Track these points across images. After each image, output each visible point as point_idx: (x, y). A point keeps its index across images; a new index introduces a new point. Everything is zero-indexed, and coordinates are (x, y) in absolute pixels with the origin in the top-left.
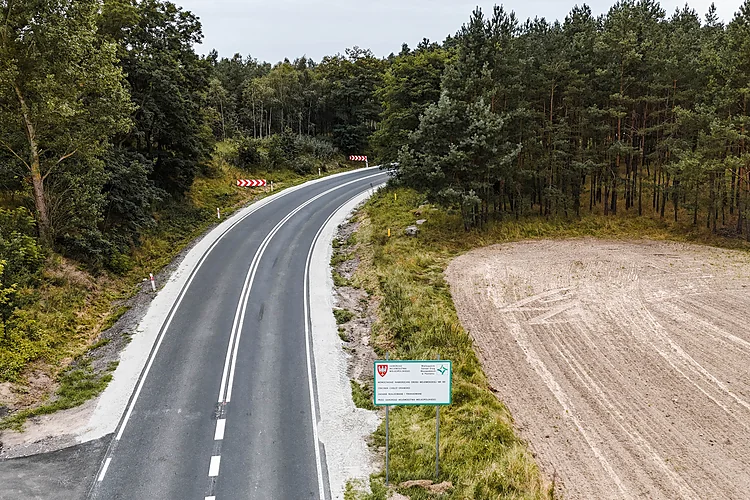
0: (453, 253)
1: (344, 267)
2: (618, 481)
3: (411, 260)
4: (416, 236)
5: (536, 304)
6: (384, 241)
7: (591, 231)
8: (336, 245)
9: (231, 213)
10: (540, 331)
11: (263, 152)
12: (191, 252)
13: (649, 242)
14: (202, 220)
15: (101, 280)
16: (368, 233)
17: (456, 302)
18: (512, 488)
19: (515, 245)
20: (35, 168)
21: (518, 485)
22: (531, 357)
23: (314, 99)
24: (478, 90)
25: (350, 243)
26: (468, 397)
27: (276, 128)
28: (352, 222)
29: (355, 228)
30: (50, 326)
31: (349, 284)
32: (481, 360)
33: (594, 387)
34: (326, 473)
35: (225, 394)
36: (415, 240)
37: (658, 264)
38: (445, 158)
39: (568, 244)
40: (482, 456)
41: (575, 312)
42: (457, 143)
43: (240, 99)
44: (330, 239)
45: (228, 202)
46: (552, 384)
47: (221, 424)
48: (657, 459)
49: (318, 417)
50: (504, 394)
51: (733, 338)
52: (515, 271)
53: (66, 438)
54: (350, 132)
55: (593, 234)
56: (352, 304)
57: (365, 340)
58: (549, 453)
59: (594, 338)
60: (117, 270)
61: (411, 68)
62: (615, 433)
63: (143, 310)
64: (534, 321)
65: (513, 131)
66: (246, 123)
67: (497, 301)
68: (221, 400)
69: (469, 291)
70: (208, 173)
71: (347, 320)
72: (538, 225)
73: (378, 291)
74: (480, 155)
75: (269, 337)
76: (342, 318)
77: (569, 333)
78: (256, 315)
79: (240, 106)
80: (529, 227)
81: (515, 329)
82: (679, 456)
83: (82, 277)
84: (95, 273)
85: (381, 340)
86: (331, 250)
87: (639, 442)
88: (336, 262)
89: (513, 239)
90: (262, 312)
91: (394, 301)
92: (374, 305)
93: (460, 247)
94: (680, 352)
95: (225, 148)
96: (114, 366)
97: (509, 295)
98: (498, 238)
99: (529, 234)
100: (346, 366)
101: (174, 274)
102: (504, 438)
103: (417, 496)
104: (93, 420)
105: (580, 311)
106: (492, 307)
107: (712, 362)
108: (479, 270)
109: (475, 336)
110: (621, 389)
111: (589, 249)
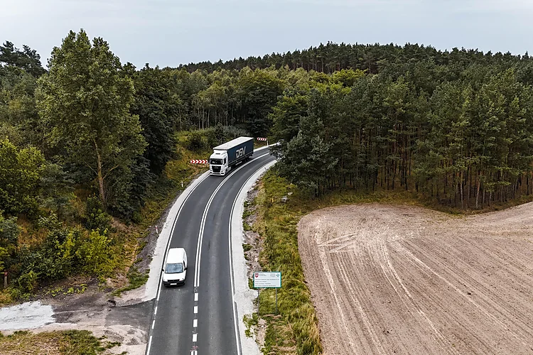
0: (304, 213)
1: (249, 219)
2: (342, 315)
3: (281, 218)
4: (286, 203)
5: (336, 242)
6: (270, 205)
7: (378, 200)
8: (246, 205)
9: (189, 183)
10: (333, 255)
11: (204, 139)
12: (171, 210)
13: (405, 206)
14: (173, 189)
15: (130, 227)
16: (263, 199)
17: (299, 241)
18: (302, 317)
19: (336, 208)
20: (99, 174)
21: (304, 316)
22: (326, 268)
23: (235, 102)
25: (254, 204)
26: (294, 285)
27: (213, 124)
28: (256, 189)
29: (256, 194)
30: (116, 253)
31: (251, 229)
32: (304, 269)
33: (347, 281)
34: (237, 312)
35: (196, 283)
36: (285, 205)
37: (402, 220)
39: (363, 207)
40: (294, 307)
41: (353, 248)
43: (190, 104)
44: (243, 201)
45: (187, 175)
46: (331, 280)
47: (196, 295)
48: (360, 309)
49: (234, 293)
50: (310, 283)
51: (417, 260)
52: (331, 224)
53: (138, 300)
55: (378, 201)
56: (252, 241)
57: (256, 259)
58: (320, 306)
59: (356, 259)
60: (136, 222)
62: (348, 298)
63: (155, 244)
64: (332, 251)
65: (335, 151)
66: (195, 120)
67: (318, 241)
68: (195, 286)
69: (306, 235)
70: (175, 157)
71: (249, 249)
72: (351, 196)
73: (264, 234)
75: (213, 258)
76: (246, 248)
77: (345, 256)
78: (207, 246)
79: (191, 109)
80: (346, 197)
81: (323, 254)
82: (370, 309)
83: (122, 226)
84: (127, 224)
85: (264, 259)
86: (243, 209)
87: (356, 301)
88: (245, 216)
89: (336, 204)
90: (209, 245)
91: (271, 240)
92: (262, 242)
93: (309, 209)
94: (391, 266)
95: (183, 137)
96: (148, 271)
97: (325, 238)
98: (328, 204)
99: (345, 201)
100: (247, 272)
101: (165, 224)
102: (304, 300)
103: (269, 319)
104: (146, 293)
105: (354, 246)
106: (315, 244)
107: (402, 271)
108: (314, 223)
109: (304, 258)
110: (358, 282)
111: (373, 211)
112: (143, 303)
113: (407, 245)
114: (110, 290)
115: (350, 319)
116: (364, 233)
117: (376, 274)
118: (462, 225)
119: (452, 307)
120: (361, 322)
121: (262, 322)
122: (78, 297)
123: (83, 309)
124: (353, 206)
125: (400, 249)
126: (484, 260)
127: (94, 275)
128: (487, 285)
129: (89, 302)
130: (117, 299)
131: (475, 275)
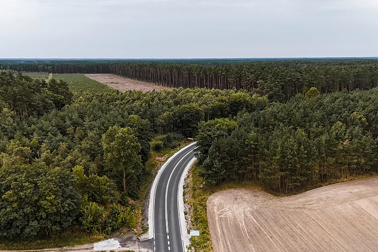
0: (210, 194)
1: (186, 196)
2: (222, 246)
3: (200, 198)
5: (223, 212)
6: (195, 190)
8: (184, 187)
9: (157, 173)
10: (221, 218)
11: (162, 146)
13: (256, 190)
15: (136, 202)
16: (192, 185)
17: (207, 211)
19: (225, 191)
21: (208, 246)
22: (217, 225)
25: (187, 187)
26: (205, 233)
28: (188, 176)
29: (188, 181)
31: (187, 203)
32: (209, 225)
33: (225, 231)
34: (183, 244)
35: (167, 231)
36: (202, 190)
37: (253, 199)
39: (237, 191)
40: (204, 242)
41: (229, 214)
44: (183, 184)
46: (219, 230)
47: (168, 236)
48: (229, 243)
49: (182, 236)
50: (211, 232)
51: (255, 221)
52: (222, 201)
53: (147, 238)
54: (188, 130)
55: (244, 187)
56: (188, 210)
57: (190, 219)
58: (214, 242)
59: (230, 220)
60: (137, 198)
62: (225, 238)
63: (148, 211)
64: (221, 216)
67: (215, 210)
68: (167, 233)
69: (210, 208)
72: (232, 184)
73: (193, 206)
76: (186, 213)
77: (226, 219)
78: (169, 211)
80: (229, 185)
81: (217, 218)
82: (232, 243)
83: (133, 202)
84: (135, 200)
85: (193, 219)
86: (183, 189)
87: (228, 240)
88: (184, 194)
89: (225, 189)
91: (195, 210)
92: (192, 210)
93: (212, 192)
94: (244, 224)
96: (148, 225)
97: (218, 209)
98: (221, 189)
99: (230, 188)
100: (186, 226)
102: (208, 240)
103: (195, 247)
104: (150, 234)
105: (230, 214)
106: (214, 213)
107: (247, 226)
108: (214, 201)
109: (209, 220)
110: (229, 231)
111: (241, 193)
112: (149, 240)
113: (252, 213)
114: (136, 234)
115: (225, 248)
116: (235, 206)
117: (237, 227)
118: (278, 202)
119: (263, 243)
120: (228, 249)
121: (193, 248)
122: (126, 237)
123: (129, 242)
124: (233, 190)
125: (249, 215)
126: (282, 221)
127: (129, 227)
128: (279, 233)
129: (130, 239)
130: (139, 238)
131: (276, 228)
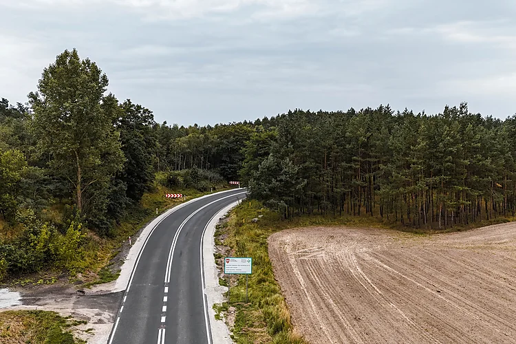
0: (274, 231)
1: (221, 237)
2: (313, 306)
3: (252, 233)
4: (257, 223)
5: (306, 252)
6: (241, 225)
7: (347, 223)
8: (217, 227)
9: (163, 212)
10: (303, 262)
11: (181, 179)
12: (145, 229)
13: (372, 228)
14: (148, 215)
15: (104, 240)
16: (234, 221)
17: (270, 249)
18: (272, 304)
19: (305, 228)
20: (79, 187)
21: (274, 303)
22: (296, 271)
23: (211, 149)
24: (286, 154)
25: (225, 226)
26: (265, 281)
27: (188, 166)
28: (227, 217)
29: (228, 220)
30: (89, 256)
31: (222, 245)
32: (274, 270)
33: (317, 280)
34: (206, 301)
35: (167, 279)
36: (256, 225)
37: (369, 238)
38: (271, 185)
39: (331, 229)
41: (322, 256)
42: (276, 178)
43: (168, 149)
44: (215, 224)
45: (162, 206)
46: (301, 279)
47: (166, 288)
48: (331, 301)
49: (205, 287)
50: (280, 281)
51: (385, 266)
52: (301, 239)
53: (108, 291)
54: (230, 168)
55: (345, 224)
56: (223, 252)
58: (291, 298)
59: (325, 264)
60: (111, 236)
61: (259, 139)
62: (319, 294)
63: (127, 252)
64: (302, 258)
65: (305, 173)
66: (171, 163)
67: (288, 251)
68: (166, 281)
69: (276, 247)
70: (150, 190)
71: (220, 258)
72: (319, 219)
73: (235, 246)
74: (287, 184)
75: (185, 263)
76: (218, 257)
77: (315, 262)
78: (178, 255)
79: (168, 153)
80: (314, 220)
81: (292, 261)
82: (339, 300)
83: (97, 238)
86: (215, 230)
87: (326, 296)
88: (217, 235)
89: (305, 226)
90: (181, 254)
91: (241, 249)
92: (233, 252)
93: (279, 228)
94: (359, 270)
95: (160, 176)
96: (119, 271)
97: (294, 248)
98: (297, 225)
99: (312, 223)
100: (217, 273)
101: (138, 239)
102: (274, 292)
103: (239, 307)
104: (116, 286)
105: (323, 255)
106: (285, 252)
107: (371, 274)
108: (284, 238)
109: (274, 263)
110: (328, 281)
111: (341, 231)
112: (113, 293)
113: (374, 255)
114: (80, 282)
115: (321, 308)
116: (332, 247)
117: (346, 276)
118: (426, 241)
119: (423, 301)
120: (332, 311)
121: (232, 309)
122: (47, 287)
123: (50, 295)
124: (322, 228)
125: (367, 257)
126: (450, 266)
127: (66, 270)
128: (456, 286)
129: (59, 291)
130: (86, 290)
131: (443, 278)
